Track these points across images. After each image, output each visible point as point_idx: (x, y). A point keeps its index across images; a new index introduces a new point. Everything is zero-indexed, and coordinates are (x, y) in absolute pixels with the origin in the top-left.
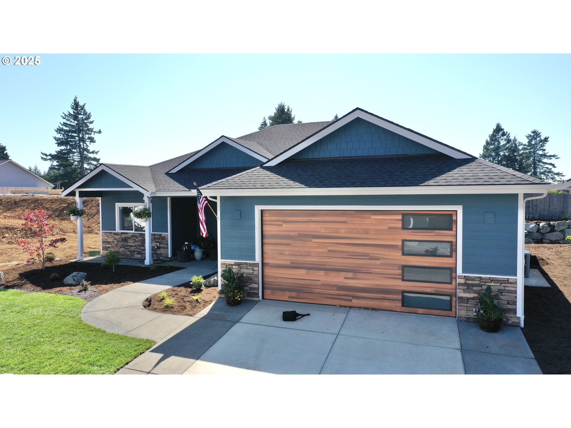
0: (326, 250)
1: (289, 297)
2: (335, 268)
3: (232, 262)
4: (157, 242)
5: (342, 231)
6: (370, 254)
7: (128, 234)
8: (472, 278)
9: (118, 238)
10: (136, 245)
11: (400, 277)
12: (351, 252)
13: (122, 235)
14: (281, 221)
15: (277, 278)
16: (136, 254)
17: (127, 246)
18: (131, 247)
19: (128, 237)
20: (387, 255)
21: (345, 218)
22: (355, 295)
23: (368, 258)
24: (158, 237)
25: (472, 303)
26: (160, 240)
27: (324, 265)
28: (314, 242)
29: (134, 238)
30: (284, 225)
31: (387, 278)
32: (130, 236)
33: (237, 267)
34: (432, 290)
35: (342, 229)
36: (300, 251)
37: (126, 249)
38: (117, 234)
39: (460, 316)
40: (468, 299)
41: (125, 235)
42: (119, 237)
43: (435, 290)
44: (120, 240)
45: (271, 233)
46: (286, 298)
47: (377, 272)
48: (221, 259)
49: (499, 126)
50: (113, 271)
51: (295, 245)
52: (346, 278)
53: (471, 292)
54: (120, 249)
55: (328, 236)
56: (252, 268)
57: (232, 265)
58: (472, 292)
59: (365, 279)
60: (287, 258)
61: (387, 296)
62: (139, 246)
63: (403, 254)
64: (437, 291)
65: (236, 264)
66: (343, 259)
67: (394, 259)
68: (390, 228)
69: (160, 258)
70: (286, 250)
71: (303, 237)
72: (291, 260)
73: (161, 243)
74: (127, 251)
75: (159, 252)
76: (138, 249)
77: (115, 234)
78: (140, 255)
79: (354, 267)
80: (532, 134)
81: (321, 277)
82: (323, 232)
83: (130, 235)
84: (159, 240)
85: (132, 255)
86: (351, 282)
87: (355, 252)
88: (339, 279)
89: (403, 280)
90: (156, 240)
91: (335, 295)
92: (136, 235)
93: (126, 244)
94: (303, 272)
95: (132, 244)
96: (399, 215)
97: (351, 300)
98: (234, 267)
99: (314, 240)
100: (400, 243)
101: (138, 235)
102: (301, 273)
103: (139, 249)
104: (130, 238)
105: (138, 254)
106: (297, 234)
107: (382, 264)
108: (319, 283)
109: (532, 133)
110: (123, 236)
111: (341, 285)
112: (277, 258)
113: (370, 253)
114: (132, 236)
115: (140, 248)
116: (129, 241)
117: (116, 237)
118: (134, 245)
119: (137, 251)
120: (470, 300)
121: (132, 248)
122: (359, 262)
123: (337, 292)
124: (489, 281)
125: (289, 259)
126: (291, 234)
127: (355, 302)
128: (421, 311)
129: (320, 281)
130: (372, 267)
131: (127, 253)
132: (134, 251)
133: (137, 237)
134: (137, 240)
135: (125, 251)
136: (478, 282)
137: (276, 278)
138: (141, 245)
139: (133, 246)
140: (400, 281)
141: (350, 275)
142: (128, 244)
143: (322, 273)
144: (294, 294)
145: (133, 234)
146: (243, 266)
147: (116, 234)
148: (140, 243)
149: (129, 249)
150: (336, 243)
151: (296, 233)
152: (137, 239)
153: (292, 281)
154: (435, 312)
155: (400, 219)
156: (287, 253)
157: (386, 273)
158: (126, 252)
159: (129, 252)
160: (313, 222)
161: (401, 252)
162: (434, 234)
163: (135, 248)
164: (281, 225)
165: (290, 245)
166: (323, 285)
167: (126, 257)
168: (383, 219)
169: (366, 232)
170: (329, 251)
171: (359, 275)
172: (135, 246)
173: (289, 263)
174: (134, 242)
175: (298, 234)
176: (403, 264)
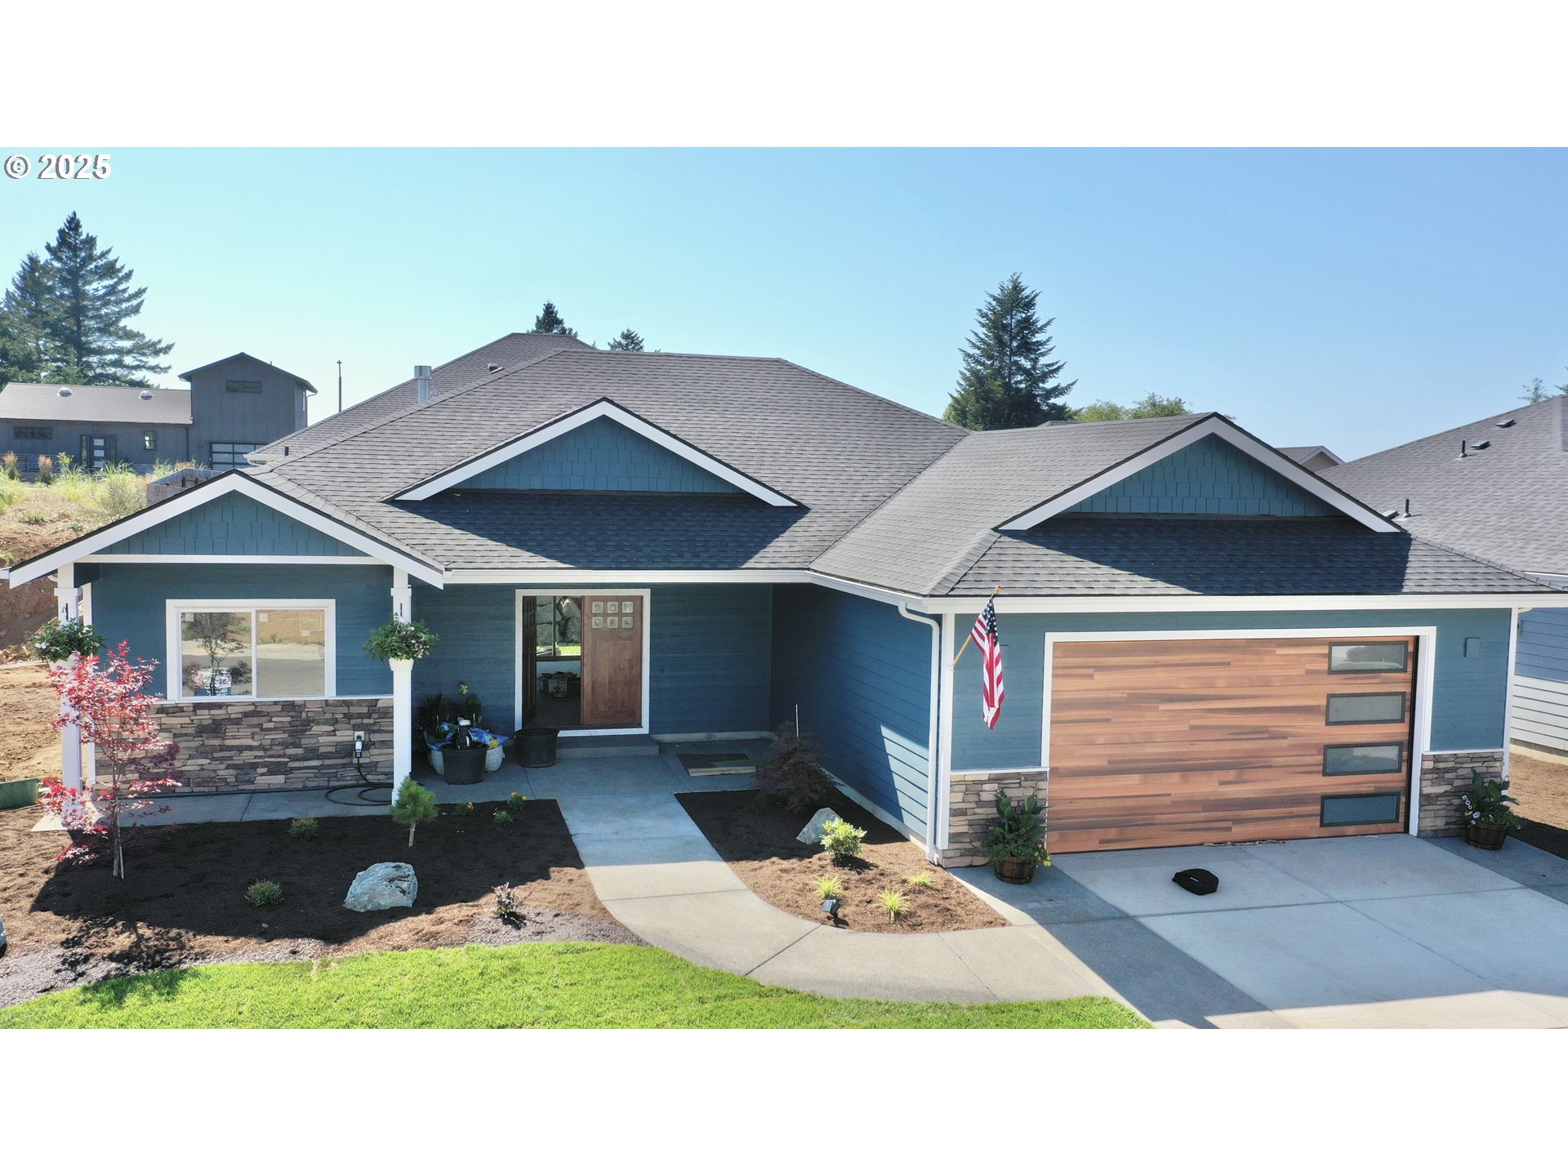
0: (1185, 727)
1: (1102, 842)
2: (1202, 764)
3: (983, 774)
4: (356, 728)
5: (1221, 683)
6: (1270, 729)
7: (229, 708)
8: (1445, 758)
9: (179, 726)
10: (267, 742)
11: (1321, 768)
12: (1236, 727)
13: (198, 712)
14: (1093, 667)
15: (1073, 801)
16: (263, 774)
17: (221, 750)
18: (241, 752)
19: (229, 719)
20: (1300, 727)
21: (1226, 656)
22: (1238, 815)
23: (1267, 735)
24: (365, 710)
25: (1442, 802)
26: (371, 721)
27: (1181, 760)
28: (1163, 711)
29: (255, 720)
30: (1098, 677)
31: (1299, 773)
32: (240, 716)
33: (995, 786)
34: (1370, 787)
35: (1221, 679)
36: (1130, 734)
37: (213, 759)
38: (178, 710)
39: (1424, 829)
40: (1438, 796)
41: (214, 712)
42: (187, 720)
43: (1375, 787)
44: (191, 731)
45: (1066, 697)
46: (1096, 846)
47: (1281, 764)
48: (952, 769)
49: (552, 312)
50: (411, 844)
51: (1121, 720)
52: (1222, 783)
53: (1442, 783)
54: (189, 762)
55: (1193, 695)
56: (1032, 783)
57: (982, 783)
58: (1445, 783)
59: (1260, 780)
60: (1101, 751)
61: (1295, 810)
62: (279, 744)
63: (1328, 723)
64: (1378, 788)
65: (992, 780)
66: (1218, 742)
67: (1311, 735)
68: (1309, 672)
69: (369, 777)
70: (1100, 734)
71: (1139, 700)
72: (1109, 755)
73: (375, 728)
74: (223, 766)
75: (367, 760)
76: (271, 757)
77: (162, 710)
78: (283, 776)
79: (1240, 758)
80: (624, 342)
81: (1172, 786)
82: (1183, 688)
83: (240, 709)
84: (366, 721)
85: (247, 778)
86: (1233, 789)
87: (1246, 727)
88: (1207, 787)
89: (1325, 774)
90: (353, 722)
91: (1203, 822)
92: (265, 709)
93: (216, 742)
94: (1134, 780)
95: (248, 742)
96: (1324, 647)
97: (1229, 829)
98: (986, 787)
99: (1162, 707)
100: (1323, 702)
101: (278, 708)
102: (1130, 784)
103: (280, 756)
104: (237, 722)
105: (271, 773)
106: (1126, 695)
107: (1293, 747)
108: (1168, 800)
109: (623, 338)
110: (205, 716)
111: (1212, 798)
112: (1076, 754)
113: (1272, 726)
114: (246, 715)
115: (281, 752)
116: (231, 730)
117: (166, 720)
118: (256, 744)
119: (264, 765)
120: (1440, 799)
121: (246, 754)
122: (1248, 745)
123: (1203, 815)
124: (1469, 760)
125: (1104, 753)
126: (1112, 695)
127: (1238, 831)
128: (1351, 830)
129: (1169, 795)
130: (1271, 754)
131: (221, 773)
132: (254, 766)
133: (269, 716)
134: (271, 725)
135: (213, 767)
136: (1451, 765)
137: (1071, 801)
138: (290, 740)
139: (250, 748)
140: (1320, 777)
141: (1231, 775)
142: (228, 742)
143: (1175, 777)
144: (1112, 833)
145: (252, 708)
146: (1007, 782)
147: (173, 710)
148: (286, 735)
149: (230, 758)
150: (1209, 709)
151: (1124, 693)
152: (270, 721)
153: (1108, 804)
154: (1372, 828)
155: (1325, 654)
156: (1101, 740)
157: (1295, 764)
158: (215, 771)
159: (232, 772)
160: (1161, 666)
161: (1324, 718)
162: (1378, 681)
163: (261, 753)
164: (1091, 676)
165: (1108, 720)
166: (1175, 804)
167: (214, 789)
168: (1296, 654)
169: (1266, 682)
170: (1193, 728)
171: (1248, 774)
172: (261, 747)
173: (1103, 763)
174: (253, 733)
175: (1128, 694)
176: (1327, 742)
